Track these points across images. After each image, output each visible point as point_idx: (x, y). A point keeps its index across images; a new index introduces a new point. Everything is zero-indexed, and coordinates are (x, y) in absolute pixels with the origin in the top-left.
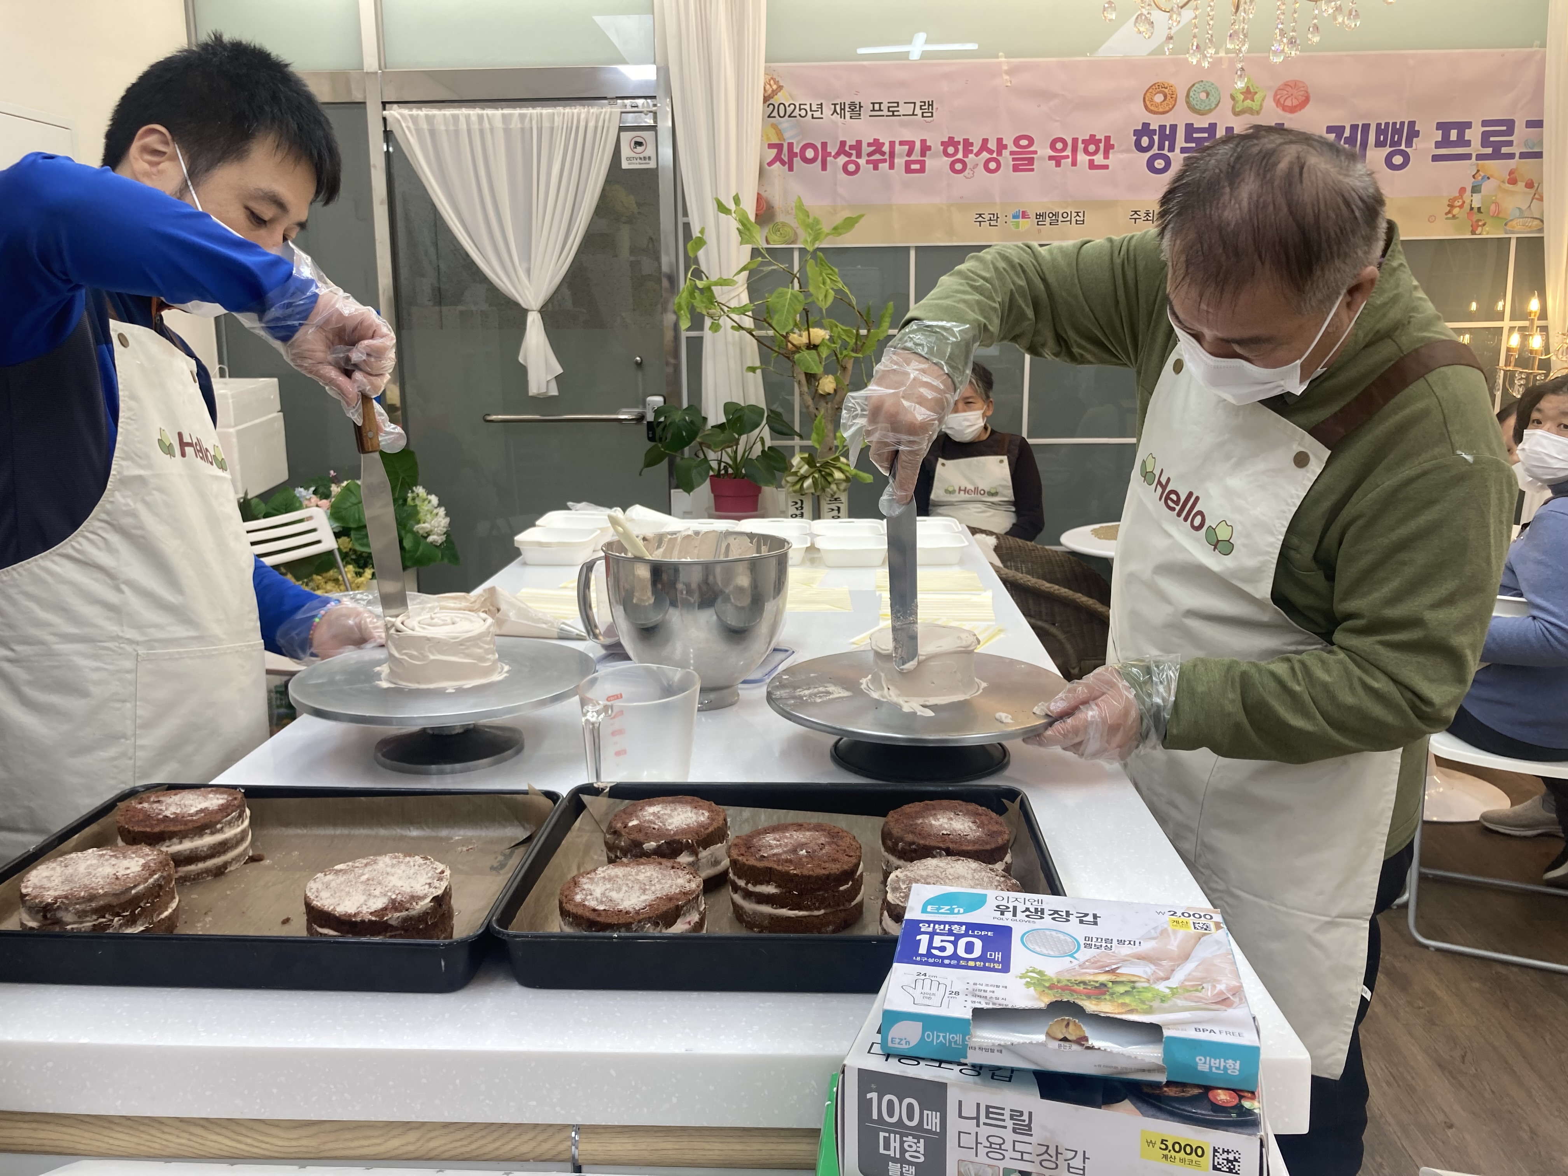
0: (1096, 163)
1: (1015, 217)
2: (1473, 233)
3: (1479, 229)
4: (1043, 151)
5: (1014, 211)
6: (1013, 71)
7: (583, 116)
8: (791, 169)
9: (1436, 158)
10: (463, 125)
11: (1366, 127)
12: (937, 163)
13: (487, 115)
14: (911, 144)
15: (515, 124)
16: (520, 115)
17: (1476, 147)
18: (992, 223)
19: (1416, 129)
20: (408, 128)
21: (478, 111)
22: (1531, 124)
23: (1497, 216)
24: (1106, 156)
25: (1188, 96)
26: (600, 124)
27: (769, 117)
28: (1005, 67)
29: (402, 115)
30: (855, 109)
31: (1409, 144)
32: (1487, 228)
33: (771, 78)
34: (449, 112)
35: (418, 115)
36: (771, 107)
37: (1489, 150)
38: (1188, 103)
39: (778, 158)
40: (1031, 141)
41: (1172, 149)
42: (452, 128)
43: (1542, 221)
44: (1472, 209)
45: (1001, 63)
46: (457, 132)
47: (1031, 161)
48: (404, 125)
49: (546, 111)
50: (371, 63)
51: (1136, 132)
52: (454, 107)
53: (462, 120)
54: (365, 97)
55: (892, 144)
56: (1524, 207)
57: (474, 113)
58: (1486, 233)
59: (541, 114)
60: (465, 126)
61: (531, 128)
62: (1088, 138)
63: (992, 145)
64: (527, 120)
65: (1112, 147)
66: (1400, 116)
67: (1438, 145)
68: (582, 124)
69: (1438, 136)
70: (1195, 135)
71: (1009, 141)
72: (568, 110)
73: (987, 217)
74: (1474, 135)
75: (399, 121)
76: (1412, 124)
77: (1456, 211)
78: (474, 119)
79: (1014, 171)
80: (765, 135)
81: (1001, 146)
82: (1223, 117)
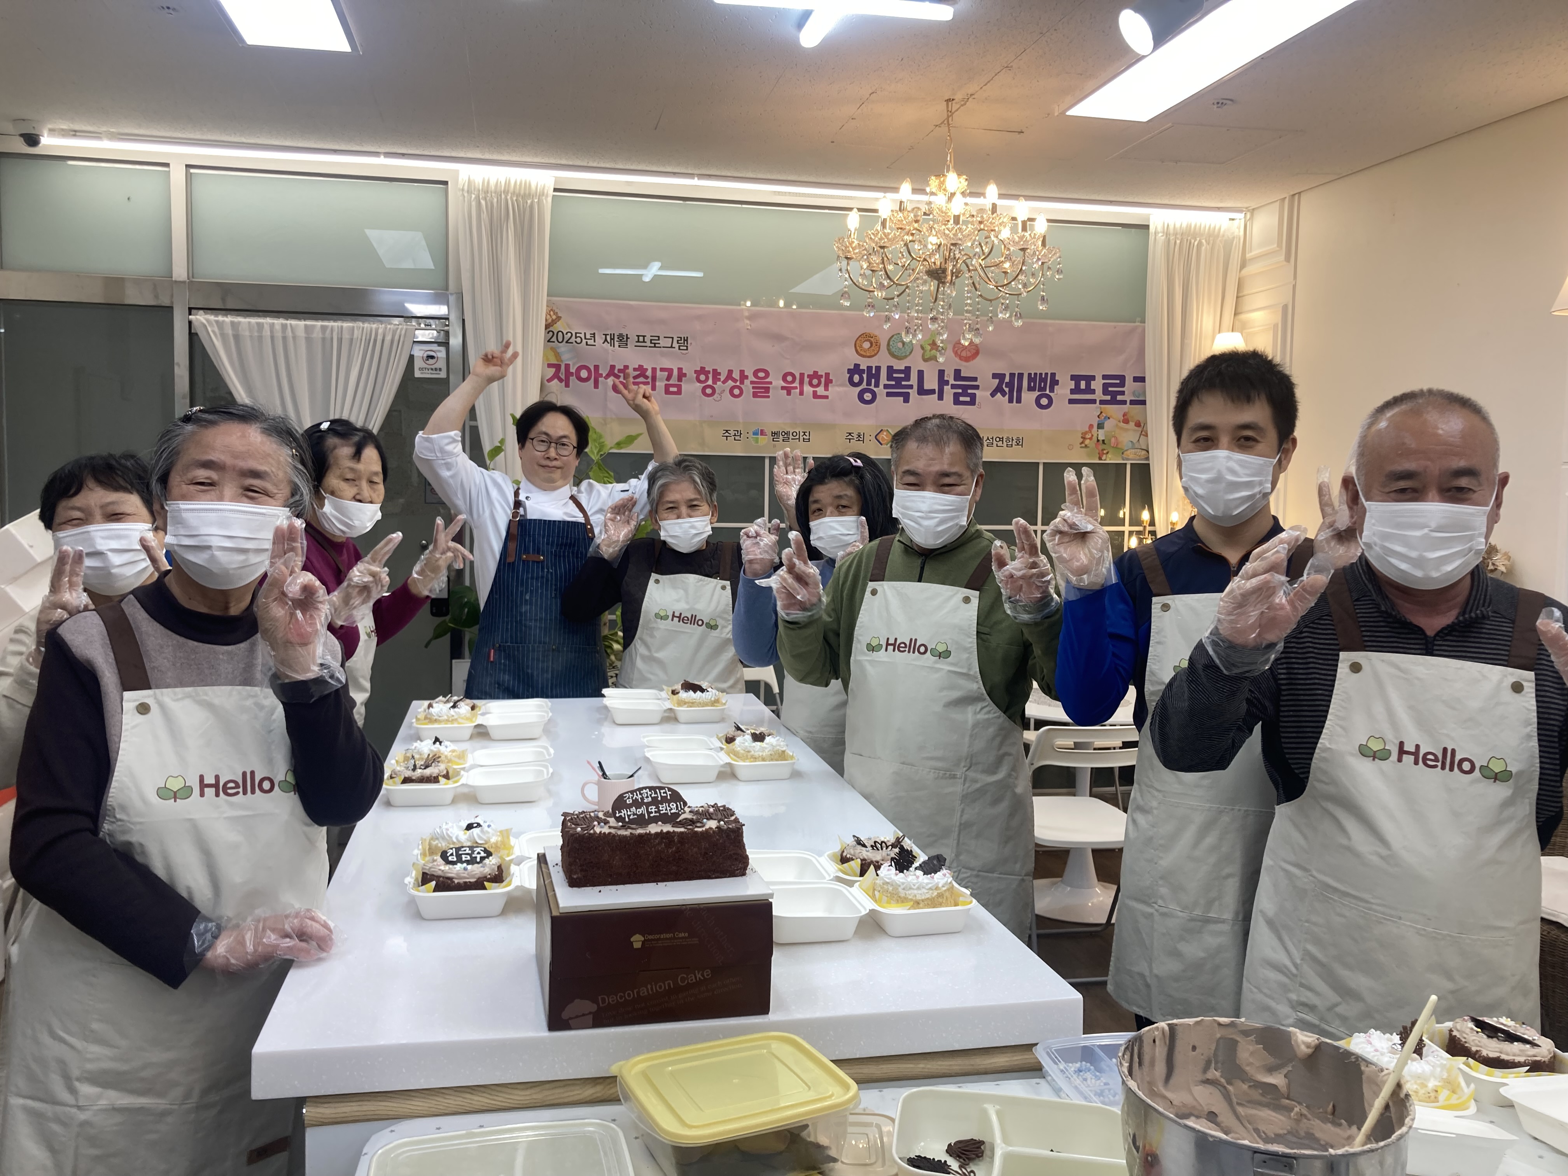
0: (819, 394)
1: (755, 433)
2: (1100, 459)
3: (1105, 455)
4: (777, 382)
5: (754, 429)
6: (752, 317)
7: (380, 331)
8: (567, 385)
9: (1071, 401)
10: (267, 332)
11: (1021, 376)
12: (691, 387)
13: (291, 325)
14: (671, 371)
15: (317, 335)
16: (322, 326)
17: (1099, 395)
18: (737, 438)
19: (1057, 379)
20: (214, 332)
21: (282, 321)
22: (1137, 379)
23: (1116, 447)
24: (826, 389)
25: (888, 345)
26: (397, 338)
27: (549, 341)
28: (746, 314)
29: (208, 320)
30: (623, 340)
31: (1052, 390)
32: (1109, 456)
33: (551, 310)
34: (253, 320)
35: (223, 321)
36: (551, 334)
37: (1108, 398)
38: (889, 350)
39: (556, 376)
40: (767, 374)
41: (877, 385)
42: (256, 334)
43: (1148, 452)
44: (1098, 441)
45: (742, 310)
46: (260, 338)
47: (767, 390)
48: (209, 329)
49: (347, 325)
50: (180, 272)
51: (849, 371)
52: (259, 316)
53: (267, 328)
54: (172, 303)
55: (654, 370)
56: (1135, 441)
57: (278, 322)
58: (1109, 459)
59: (342, 327)
60: (269, 333)
61: (332, 339)
62: (812, 373)
63: (736, 375)
64: (328, 332)
65: (831, 381)
66: (1045, 369)
67: (1072, 392)
68: (380, 338)
69: (1072, 385)
70: (895, 375)
71: (749, 373)
72: (366, 325)
73: (732, 433)
74: (1097, 385)
75: (205, 326)
76: (1053, 375)
77: (1087, 442)
78: (278, 327)
79: (754, 396)
80: (545, 355)
81: (743, 376)
82: (916, 363)
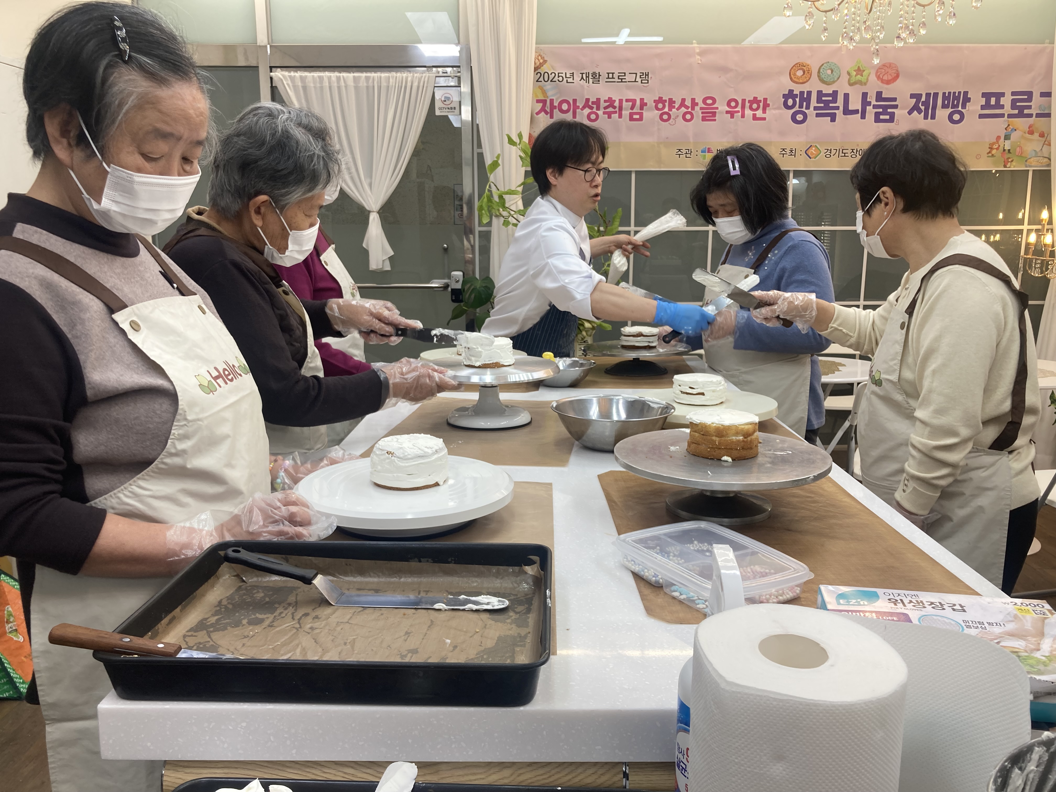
0: (757, 116)
1: (703, 151)
2: (1005, 166)
3: (1009, 164)
4: (722, 107)
5: (702, 148)
6: (702, 53)
7: (409, 79)
9: (981, 116)
10: (326, 84)
11: (936, 95)
12: (651, 114)
13: (343, 76)
14: (634, 101)
15: (363, 84)
16: (366, 76)
17: (1008, 109)
18: (688, 155)
19: (969, 96)
20: (288, 84)
21: (337, 74)
22: (1043, 95)
23: (1021, 156)
24: (764, 112)
25: (819, 72)
26: (421, 84)
27: (537, 81)
28: (698, 51)
30: (596, 77)
31: (964, 106)
32: (1014, 163)
33: (539, 55)
34: (316, 74)
35: (295, 76)
36: (539, 74)
37: (1016, 112)
38: (819, 76)
39: (543, 110)
40: (714, 101)
41: (808, 107)
42: (318, 85)
43: (1050, 159)
44: (1004, 150)
45: (694, 47)
46: (322, 88)
47: (714, 114)
48: (285, 82)
49: (384, 75)
50: (262, 39)
51: (784, 96)
52: (320, 71)
53: (326, 80)
54: (258, 63)
55: (621, 101)
57: (334, 75)
58: (1014, 166)
59: (381, 77)
60: (327, 84)
61: (374, 87)
62: (752, 99)
63: (688, 103)
64: (371, 81)
65: (768, 105)
66: (958, 88)
67: (983, 107)
68: (409, 84)
69: (983, 101)
70: (823, 99)
71: (699, 100)
72: (399, 74)
73: (684, 151)
74: (1006, 101)
75: (282, 80)
76: (966, 93)
77: (994, 152)
78: (334, 79)
79: (702, 121)
80: (534, 93)
81: (694, 103)
82: (842, 87)
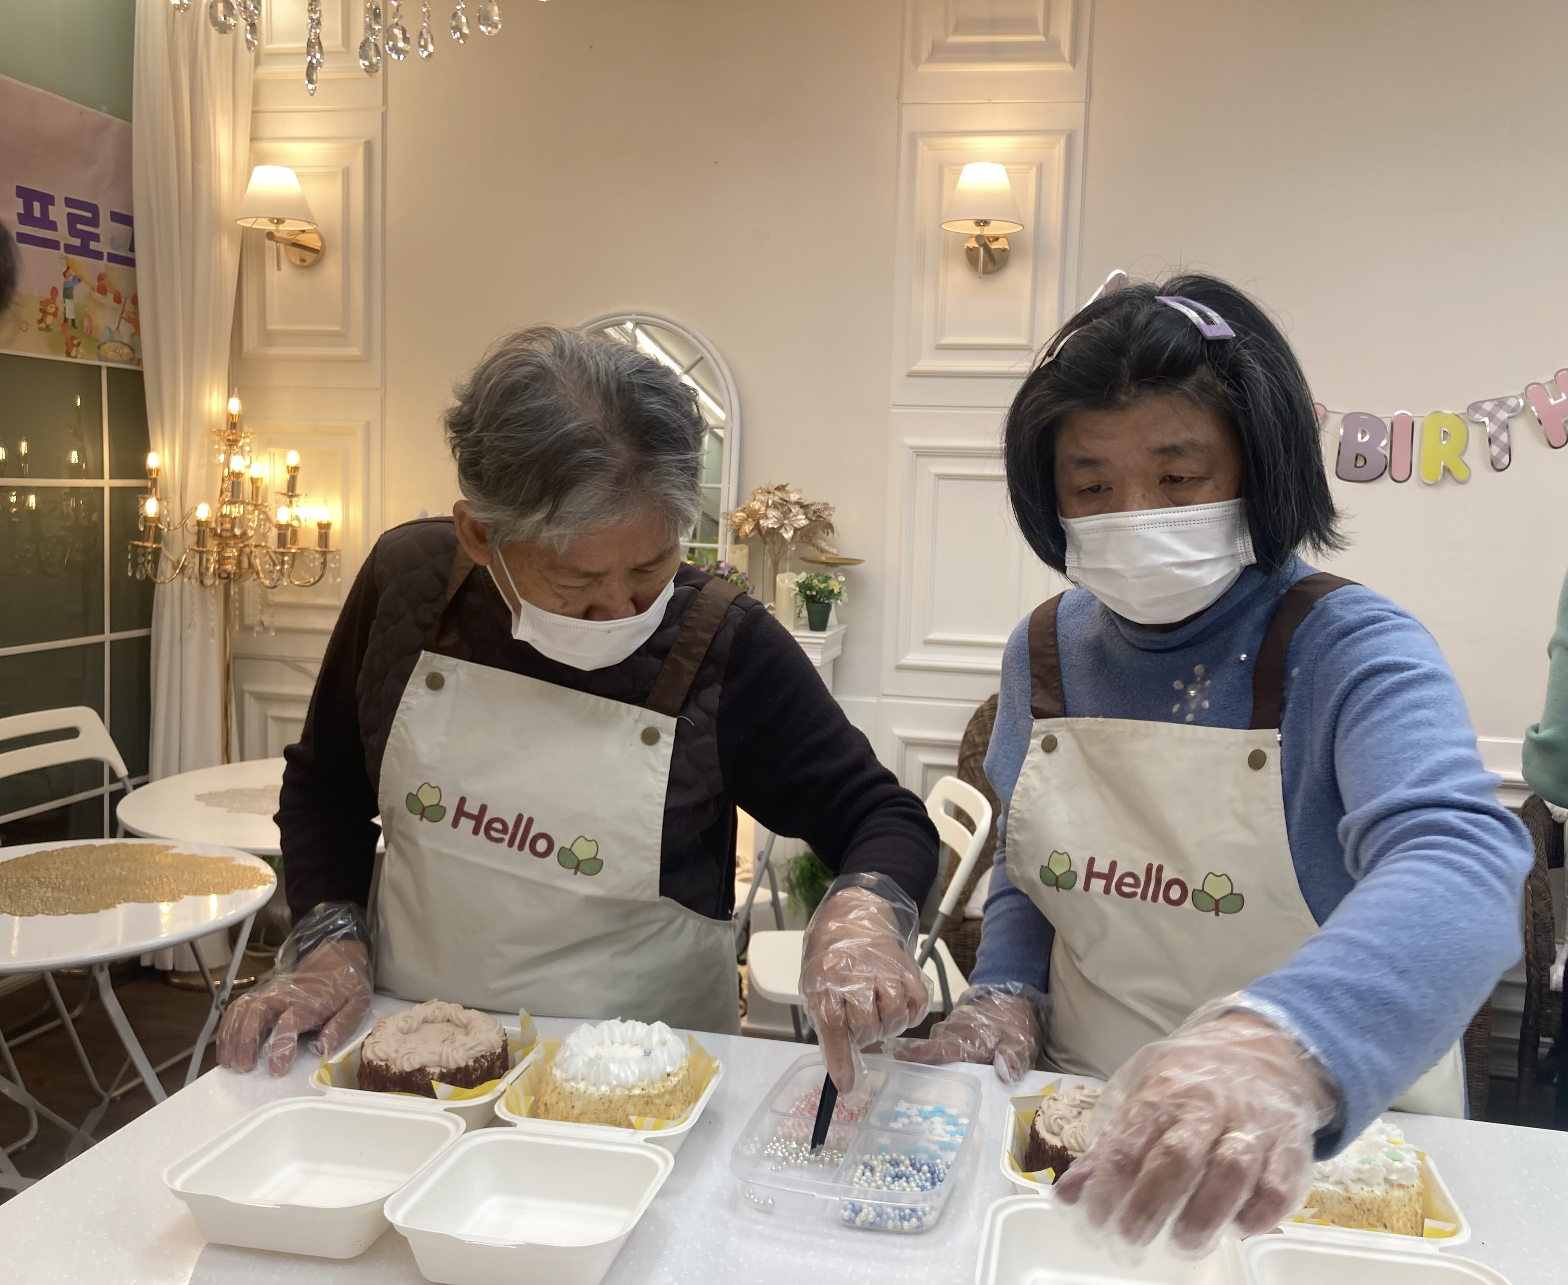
2: (68, 355)
3: (74, 349)
17: (63, 234)
22: (116, 217)
23: (90, 335)
32: (81, 350)
37: (77, 242)
43: (139, 350)
44: (66, 320)
56: (114, 328)
58: (82, 357)
67: (21, 219)
69: (21, 206)
74: (59, 215)
77: (49, 320)
